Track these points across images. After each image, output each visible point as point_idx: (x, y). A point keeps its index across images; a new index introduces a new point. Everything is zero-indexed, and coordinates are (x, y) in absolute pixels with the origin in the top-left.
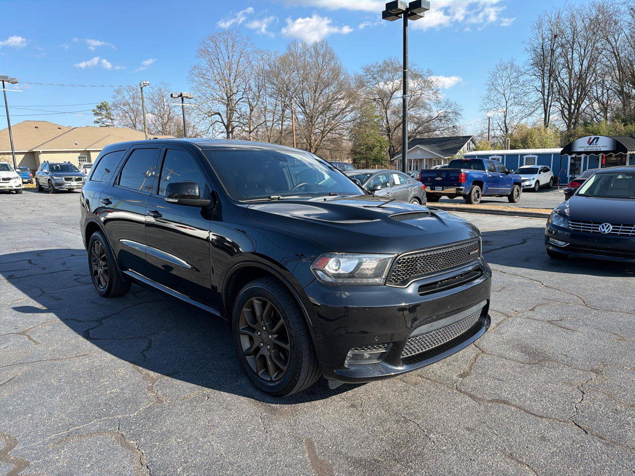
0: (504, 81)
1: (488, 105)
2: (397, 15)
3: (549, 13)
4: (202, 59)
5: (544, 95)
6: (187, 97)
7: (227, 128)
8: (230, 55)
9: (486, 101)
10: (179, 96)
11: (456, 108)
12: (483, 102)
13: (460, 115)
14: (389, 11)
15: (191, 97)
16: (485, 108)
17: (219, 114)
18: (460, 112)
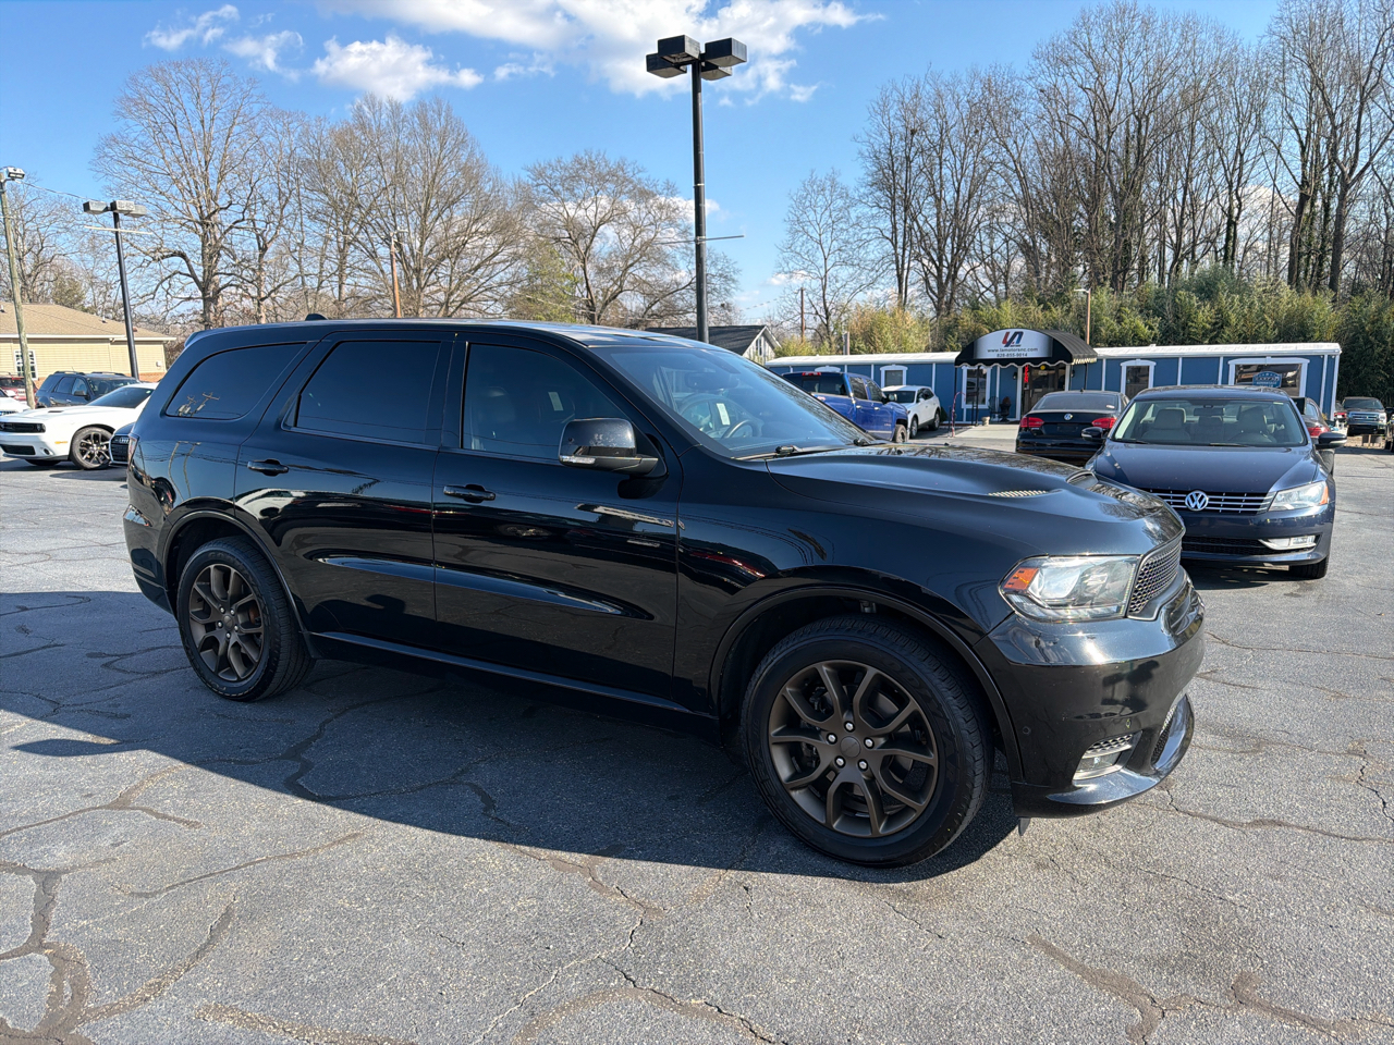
0: (819, 216)
1: (791, 264)
2: (677, 66)
3: (899, 86)
4: (131, 122)
5: (895, 247)
6: (128, 213)
7: (203, 287)
8: (207, 116)
9: (786, 254)
10: (106, 209)
11: (727, 267)
12: (781, 256)
13: (734, 281)
14: (666, 57)
15: (140, 213)
16: (786, 269)
17: (183, 256)
18: (735, 277)
